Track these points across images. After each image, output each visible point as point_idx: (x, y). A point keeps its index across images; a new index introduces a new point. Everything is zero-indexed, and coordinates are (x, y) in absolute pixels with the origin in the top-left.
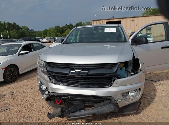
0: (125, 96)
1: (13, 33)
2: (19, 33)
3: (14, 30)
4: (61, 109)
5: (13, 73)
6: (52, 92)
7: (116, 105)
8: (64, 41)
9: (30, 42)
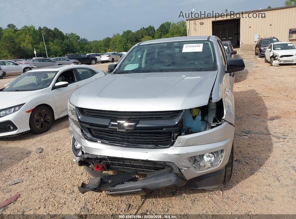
0: (198, 162)
1: (54, 46)
2: (63, 46)
3: (56, 40)
4: (101, 178)
5: (45, 117)
6: (86, 153)
7: (180, 176)
8: (116, 68)
9: (73, 66)
